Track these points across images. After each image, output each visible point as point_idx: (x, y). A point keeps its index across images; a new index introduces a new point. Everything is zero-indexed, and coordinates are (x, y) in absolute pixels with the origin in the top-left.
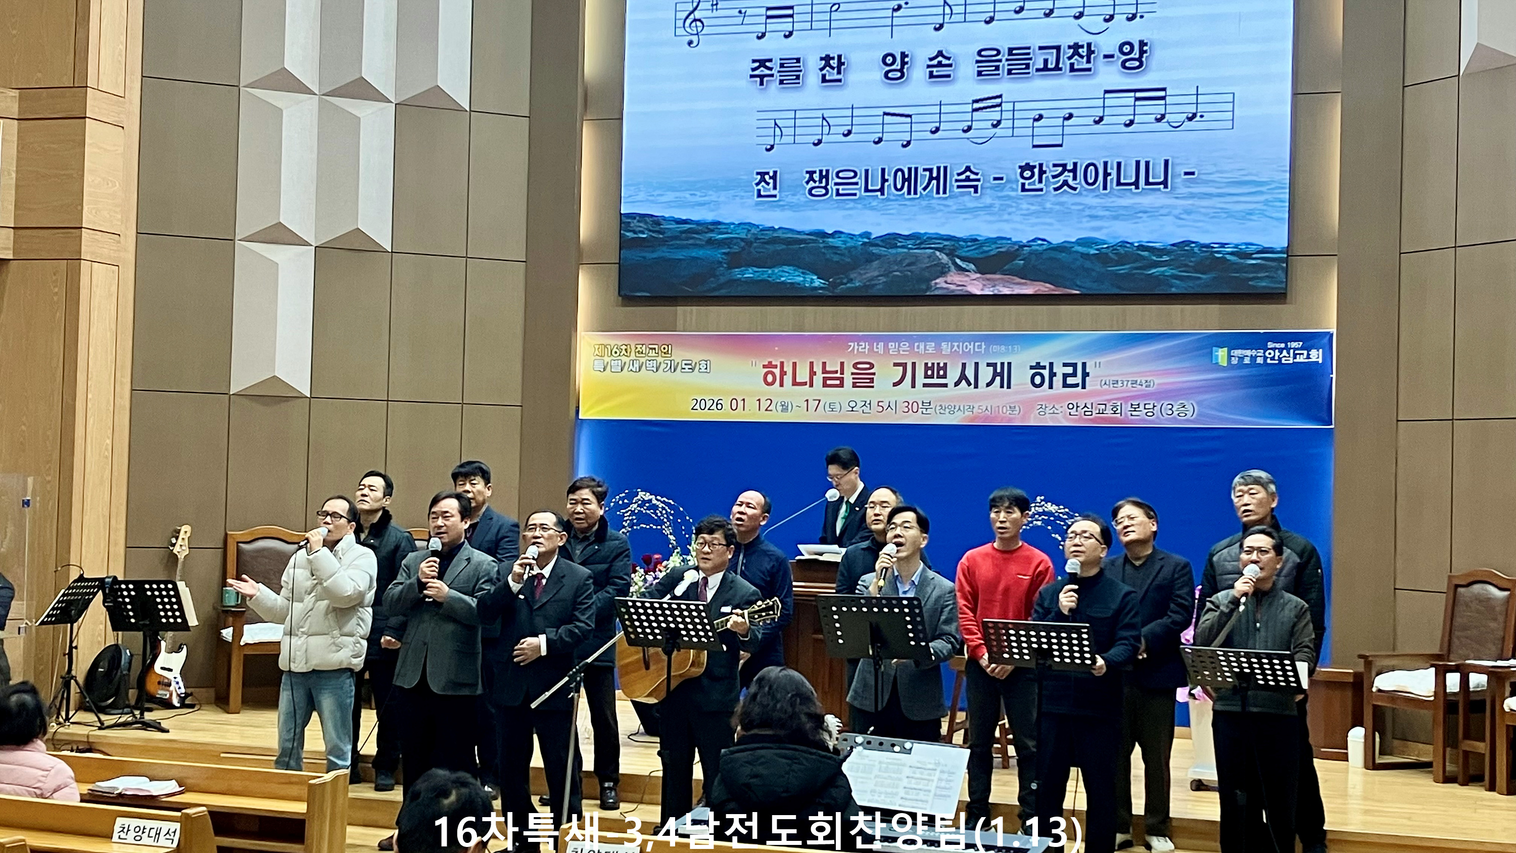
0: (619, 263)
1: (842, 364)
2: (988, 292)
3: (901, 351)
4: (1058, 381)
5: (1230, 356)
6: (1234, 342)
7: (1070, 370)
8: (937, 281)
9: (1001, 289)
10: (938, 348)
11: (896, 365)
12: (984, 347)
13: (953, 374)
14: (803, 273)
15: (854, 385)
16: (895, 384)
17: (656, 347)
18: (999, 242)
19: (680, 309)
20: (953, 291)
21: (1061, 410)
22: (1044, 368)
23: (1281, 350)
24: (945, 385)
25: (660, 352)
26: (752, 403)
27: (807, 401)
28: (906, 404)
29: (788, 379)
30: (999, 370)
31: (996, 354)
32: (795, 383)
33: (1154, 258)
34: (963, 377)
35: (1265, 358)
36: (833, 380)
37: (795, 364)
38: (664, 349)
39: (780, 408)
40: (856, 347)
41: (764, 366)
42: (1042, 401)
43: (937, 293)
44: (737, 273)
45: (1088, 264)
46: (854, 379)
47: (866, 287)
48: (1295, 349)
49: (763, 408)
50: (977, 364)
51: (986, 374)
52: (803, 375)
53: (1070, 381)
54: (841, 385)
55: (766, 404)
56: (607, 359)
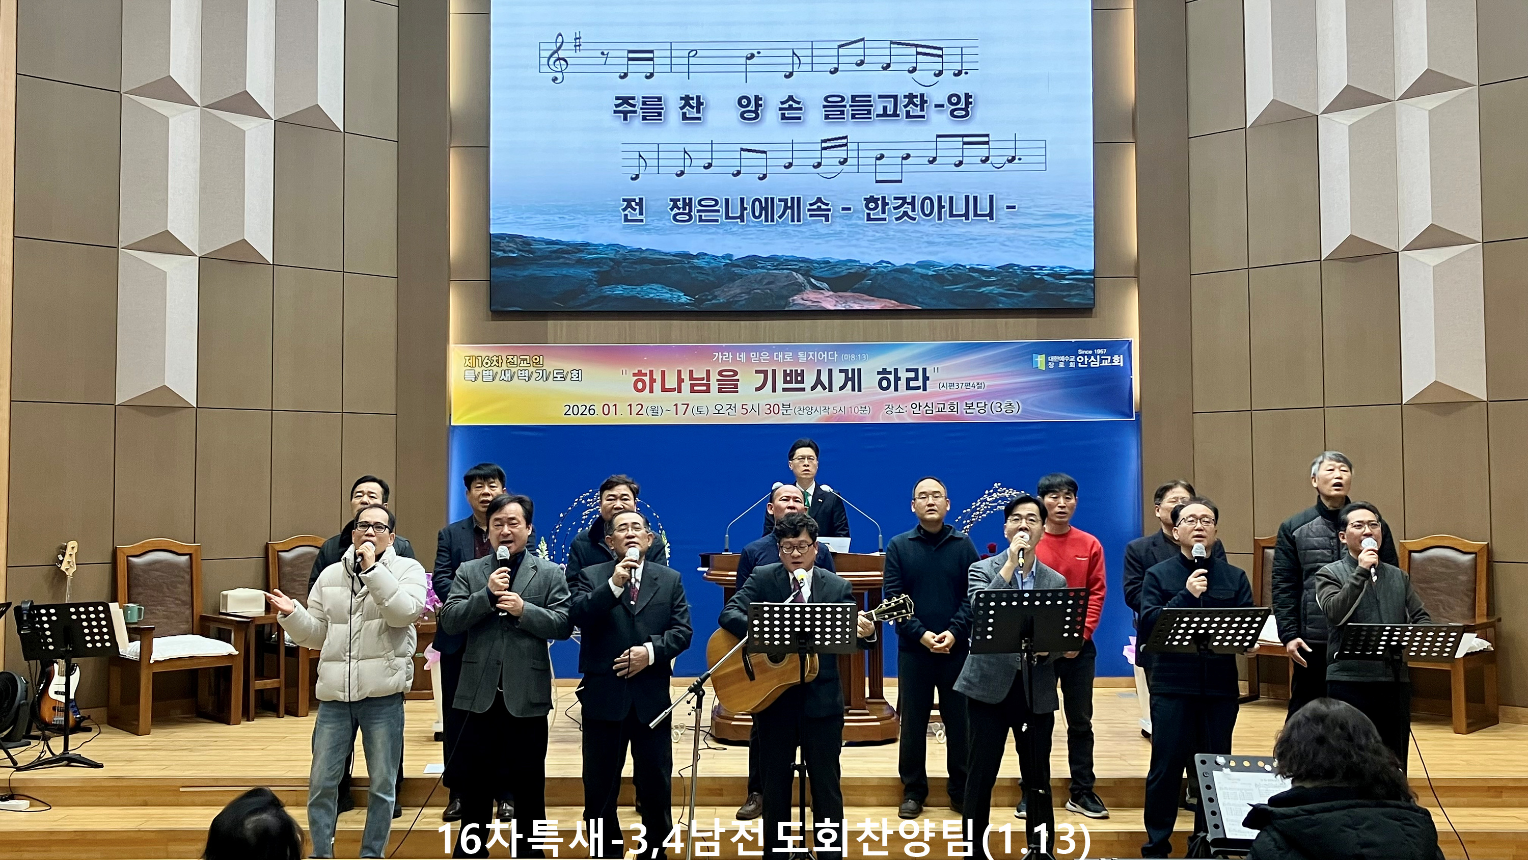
0: (490, 281)
1: (708, 372)
2: (840, 307)
3: (762, 360)
4: (902, 384)
5: (1047, 362)
6: (1051, 349)
7: (912, 375)
8: (795, 298)
9: (852, 305)
10: (796, 357)
11: (757, 372)
12: (836, 355)
13: (810, 379)
14: (670, 290)
15: (720, 391)
16: (757, 389)
17: (528, 357)
18: (849, 264)
19: (550, 322)
20: (809, 307)
21: (906, 409)
22: (890, 373)
23: (1089, 356)
24: (803, 390)
25: (531, 363)
26: (623, 409)
27: (676, 405)
28: (768, 406)
29: (657, 386)
30: (850, 376)
31: (848, 361)
32: (664, 389)
33: (984, 279)
34: (819, 382)
35: (1077, 363)
36: (700, 386)
37: (663, 373)
38: (536, 359)
39: (650, 412)
40: (720, 357)
41: (634, 375)
42: (890, 402)
43: (794, 308)
44: (607, 290)
45: (927, 284)
46: (719, 385)
47: (729, 303)
48: (1101, 355)
49: (634, 412)
50: (830, 371)
51: (839, 379)
52: (671, 382)
53: (912, 384)
54: (708, 391)
55: (635, 409)
56: (478, 369)
